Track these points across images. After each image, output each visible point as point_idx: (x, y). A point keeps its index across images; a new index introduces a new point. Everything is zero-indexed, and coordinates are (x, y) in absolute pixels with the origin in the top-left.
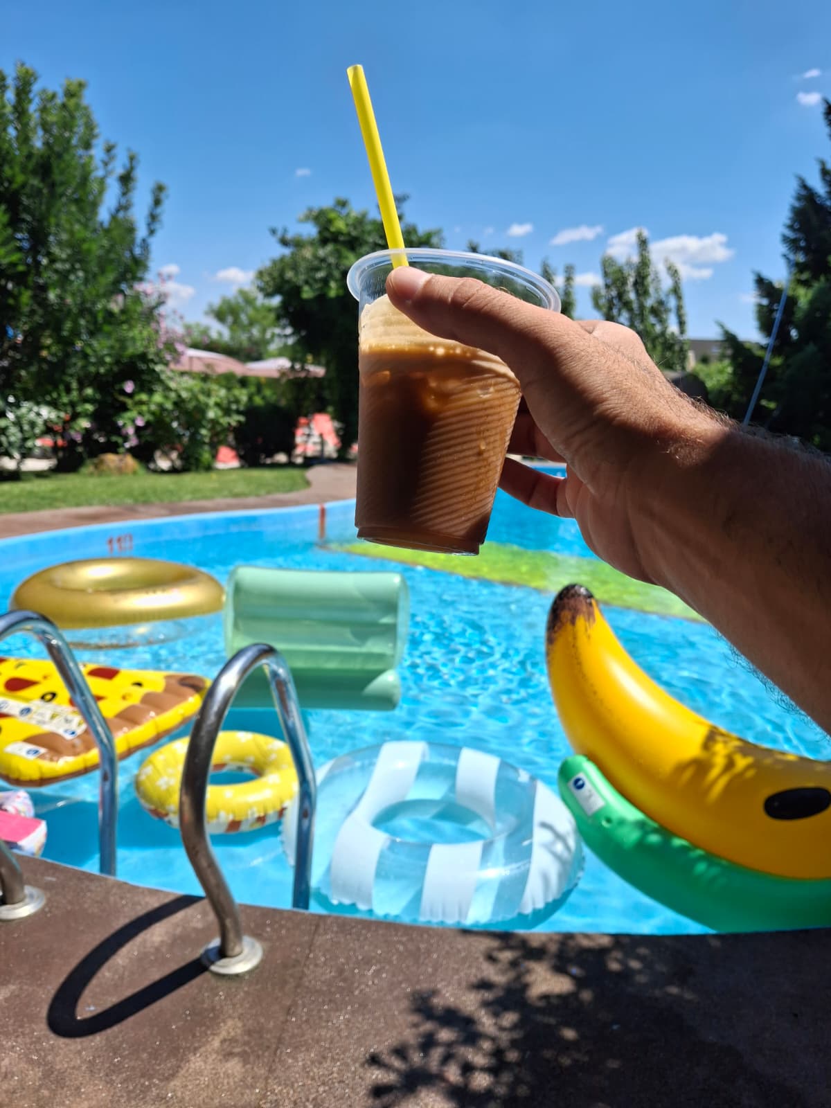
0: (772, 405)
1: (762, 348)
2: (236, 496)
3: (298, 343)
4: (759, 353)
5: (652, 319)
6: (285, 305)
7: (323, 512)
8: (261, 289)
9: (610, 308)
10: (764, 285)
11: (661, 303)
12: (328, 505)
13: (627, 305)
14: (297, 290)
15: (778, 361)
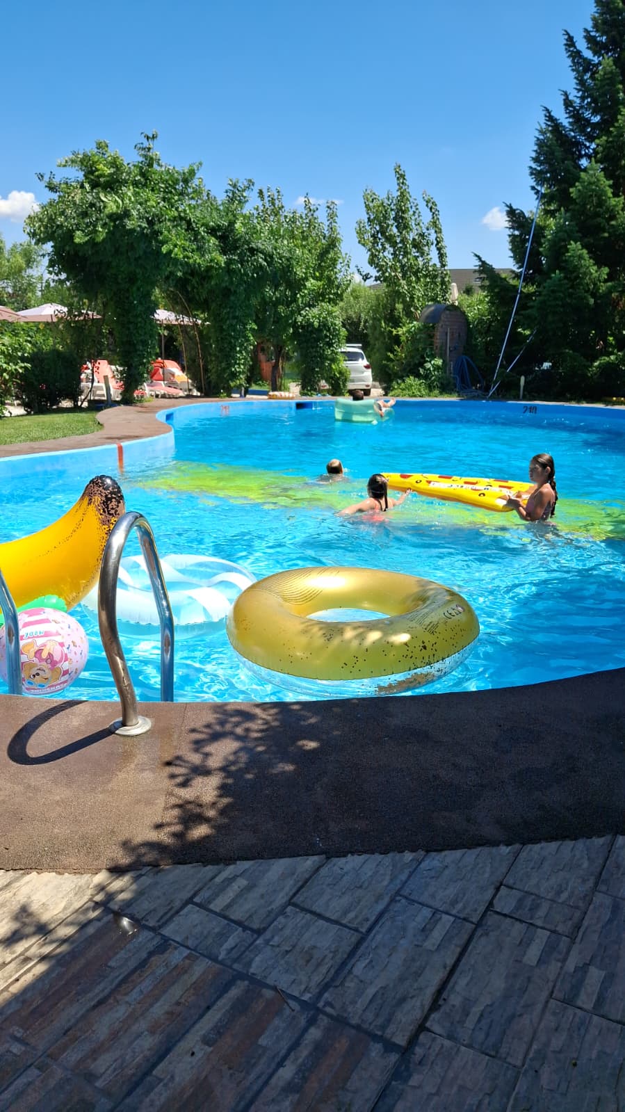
0: (527, 332)
1: (517, 276)
2: (34, 439)
3: (74, 287)
4: (512, 282)
5: (414, 252)
6: (58, 250)
7: (120, 449)
8: (33, 235)
9: (375, 243)
10: (515, 217)
11: (422, 235)
12: (124, 444)
13: (390, 239)
14: (70, 235)
15: (532, 289)
